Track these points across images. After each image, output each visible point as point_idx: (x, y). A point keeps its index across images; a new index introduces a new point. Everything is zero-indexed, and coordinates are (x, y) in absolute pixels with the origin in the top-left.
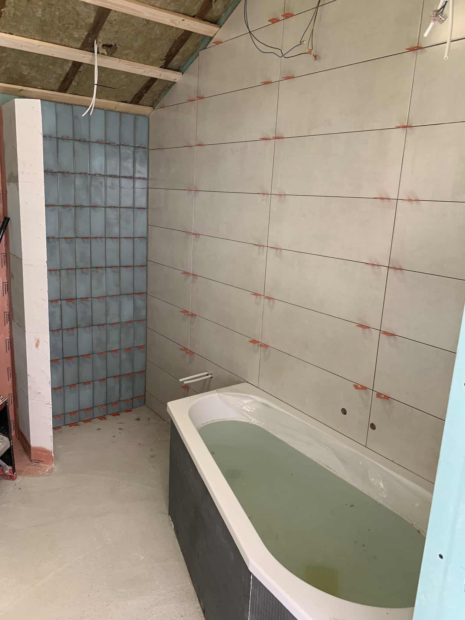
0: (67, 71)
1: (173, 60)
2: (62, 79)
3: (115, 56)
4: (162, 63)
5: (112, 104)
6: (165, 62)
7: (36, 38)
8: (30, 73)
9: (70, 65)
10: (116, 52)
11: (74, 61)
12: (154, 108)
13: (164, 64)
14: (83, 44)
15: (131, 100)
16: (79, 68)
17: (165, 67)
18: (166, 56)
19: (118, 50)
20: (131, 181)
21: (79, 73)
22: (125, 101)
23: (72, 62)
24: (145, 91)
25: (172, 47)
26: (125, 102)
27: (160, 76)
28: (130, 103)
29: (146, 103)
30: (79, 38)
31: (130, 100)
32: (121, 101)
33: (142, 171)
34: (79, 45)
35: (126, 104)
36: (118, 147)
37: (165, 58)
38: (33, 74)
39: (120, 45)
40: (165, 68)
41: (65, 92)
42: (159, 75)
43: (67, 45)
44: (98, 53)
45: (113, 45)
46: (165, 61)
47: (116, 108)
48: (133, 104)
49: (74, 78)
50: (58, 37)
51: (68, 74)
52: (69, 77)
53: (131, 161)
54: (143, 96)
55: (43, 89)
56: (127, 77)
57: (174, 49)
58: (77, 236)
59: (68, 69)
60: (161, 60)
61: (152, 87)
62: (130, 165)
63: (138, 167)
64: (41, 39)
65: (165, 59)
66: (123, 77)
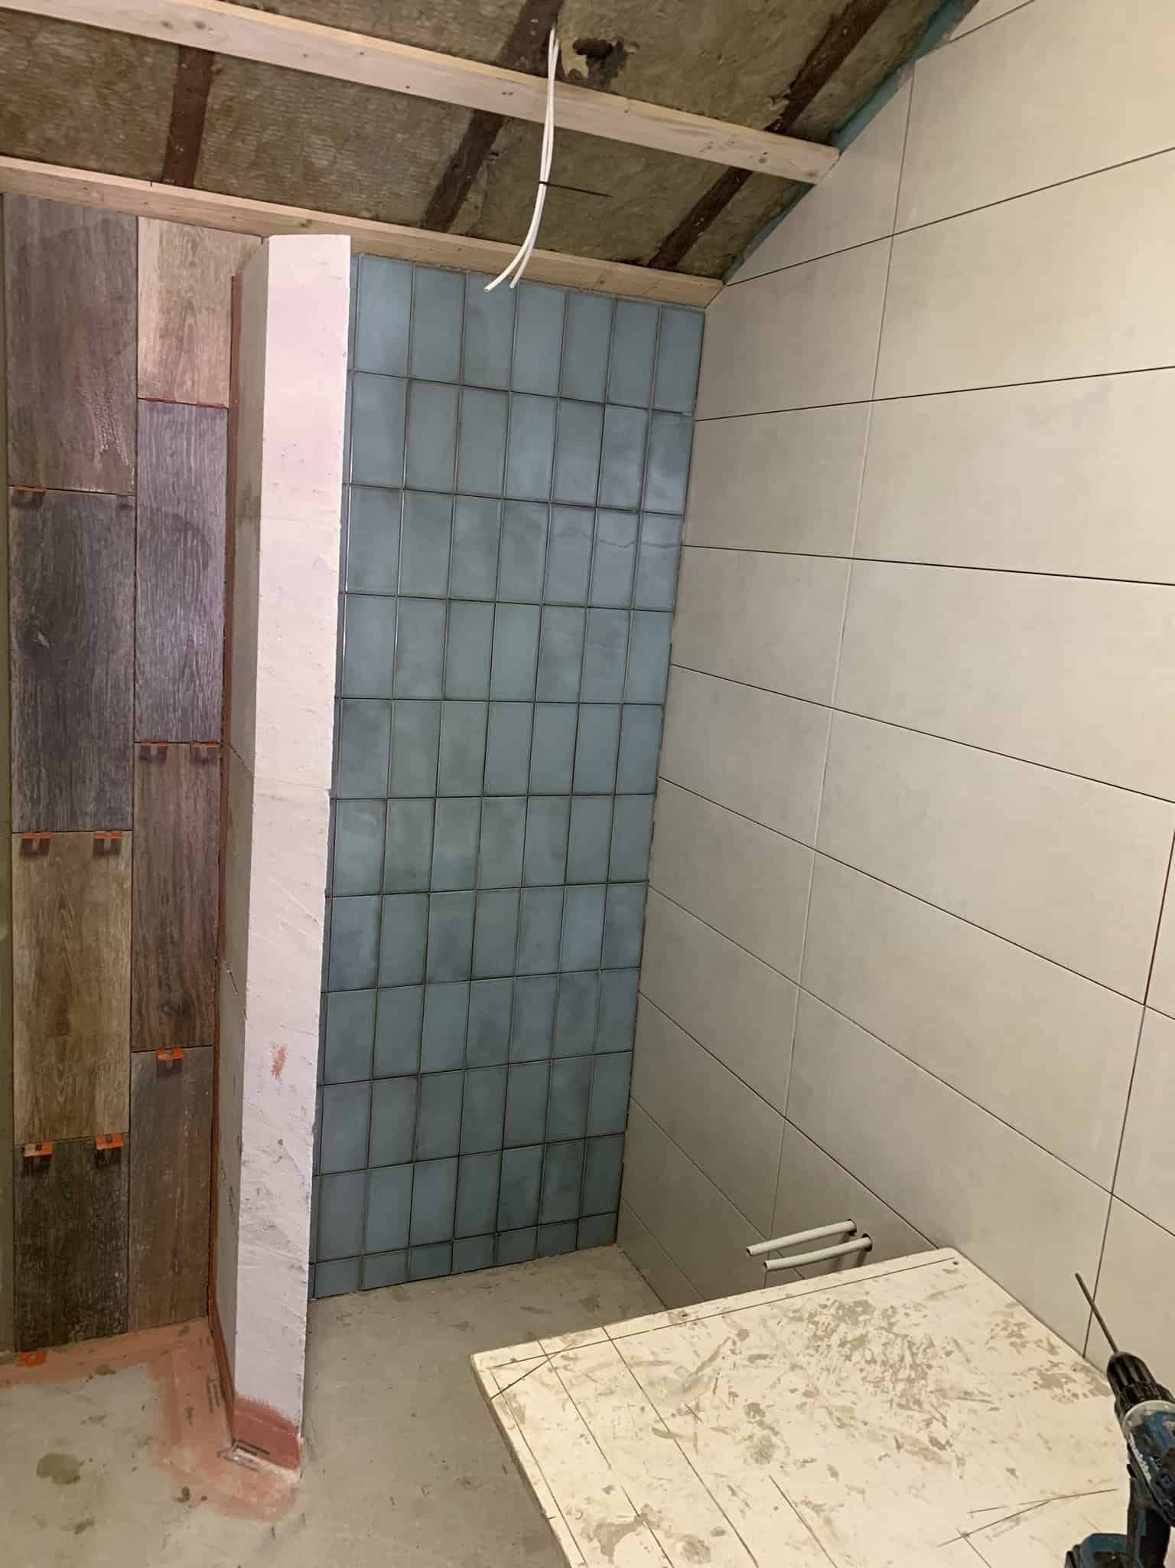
0: (453, 152)
1: (816, 99)
2: (435, 183)
3: (617, 91)
4: (774, 113)
5: (588, 267)
6: (787, 108)
7: (354, 26)
8: (334, 162)
9: (464, 126)
10: (621, 73)
11: (476, 111)
12: (724, 284)
13: (781, 115)
14: (510, 46)
15: (653, 254)
16: (493, 135)
17: (783, 127)
18: (791, 86)
19: (628, 63)
20: (632, 519)
21: (493, 157)
22: (632, 259)
23: (469, 116)
24: (702, 220)
25: (817, 49)
26: (635, 262)
27: (763, 161)
28: (649, 266)
29: (701, 268)
30: (498, 17)
31: (650, 253)
32: (619, 257)
33: (665, 491)
34: (496, 50)
35: (638, 268)
36: (599, 409)
37: (788, 91)
38: (348, 165)
39: (636, 45)
40: (782, 132)
41: (445, 231)
42: (756, 159)
43: (454, 50)
44: (559, 76)
45: (614, 44)
46: (786, 102)
47: (602, 282)
48: (660, 268)
49: (474, 177)
50: (429, 19)
51: (455, 164)
52: (458, 171)
53: (636, 456)
54: (695, 239)
55: (376, 219)
56: (647, 168)
57: (824, 56)
58: (448, 696)
59: (455, 145)
60: (774, 99)
61: (729, 205)
62: (632, 471)
63: (655, 475)
64: (368, 29)
65: (786, 97)
66: (634, 168)
